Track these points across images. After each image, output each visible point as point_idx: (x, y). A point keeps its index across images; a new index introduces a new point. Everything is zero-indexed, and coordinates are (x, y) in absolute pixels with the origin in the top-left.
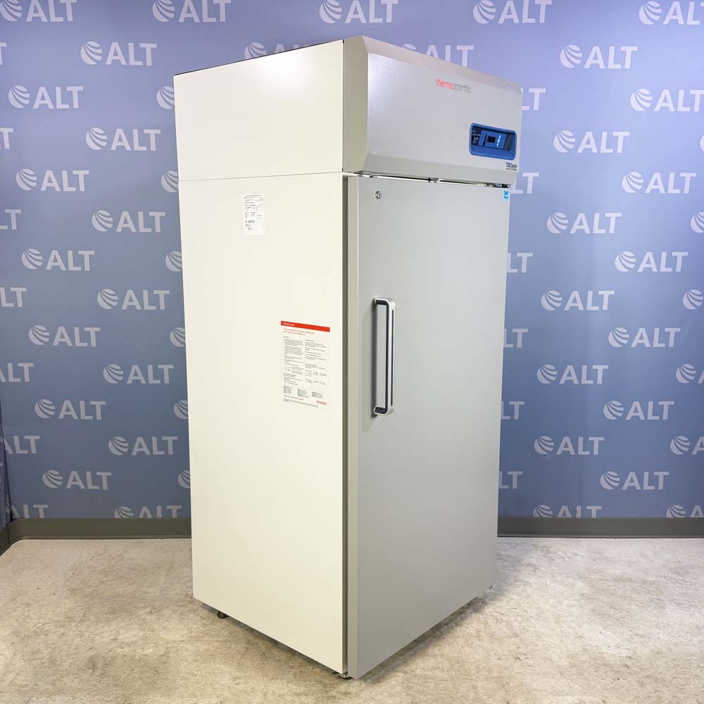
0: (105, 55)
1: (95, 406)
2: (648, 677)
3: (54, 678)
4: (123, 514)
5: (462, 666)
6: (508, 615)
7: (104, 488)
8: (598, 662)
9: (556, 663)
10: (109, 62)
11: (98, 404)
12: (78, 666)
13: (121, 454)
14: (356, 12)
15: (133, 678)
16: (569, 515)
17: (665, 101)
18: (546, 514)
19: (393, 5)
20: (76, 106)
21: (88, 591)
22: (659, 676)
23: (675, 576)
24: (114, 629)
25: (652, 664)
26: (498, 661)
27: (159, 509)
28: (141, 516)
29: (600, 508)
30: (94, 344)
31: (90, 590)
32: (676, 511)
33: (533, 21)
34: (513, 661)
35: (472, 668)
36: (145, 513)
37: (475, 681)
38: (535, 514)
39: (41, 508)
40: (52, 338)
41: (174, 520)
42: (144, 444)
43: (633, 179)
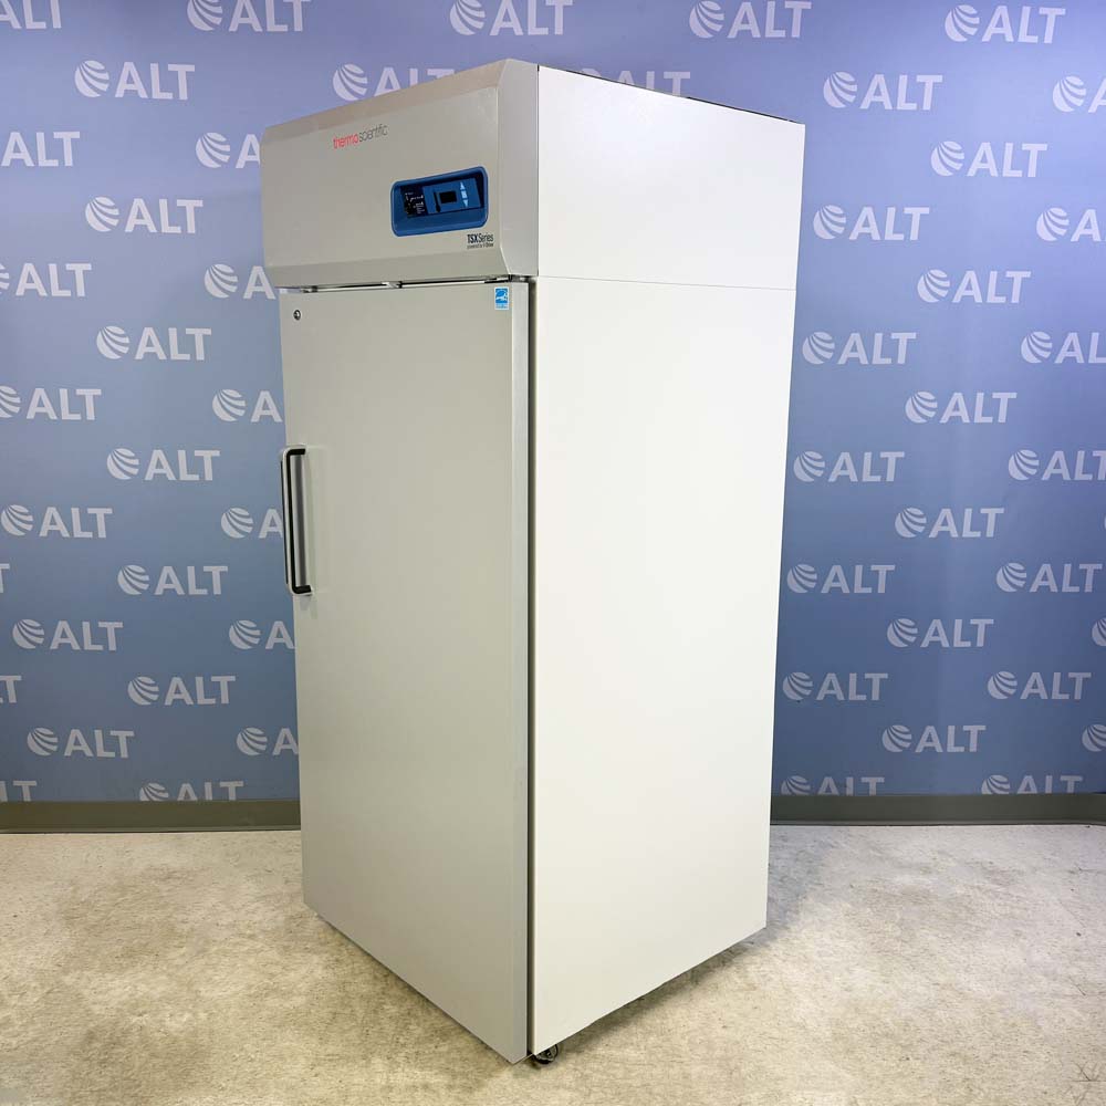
0: (113, 84)
1: (106, 629)
2: (954, 1054)
3: (29, 1067)
4: (153, 795)
5: (668, 1040)
7: (123, 756)
8: (877, 1030)
9: (811, 1034)
10: (119, 94)
11: (111, 627)
12: (68, 1047)
13: (148, 703)
14: (507, 18)
15: (154, 1066)
16: (835, 791)
17: (984, 160)
18: (801, 790)
19: (565, 7)
20: (69, 161)
21: (92, 918)
22: (969, 1053)
23: (994, 886)
24: (130, 984)
25: (958, 1032)
26: (723, 1031)
27: (208, 787)
28: (181, 798)
29: (882, 780)
30: (102, 534)
31: (96, 918)
32: (996, 784)
33: (781, 34)
35: (684, 1042)
36: (187, 793)
37: (687, 1065)
38: (785, 791)
39: (26, 786)
40: (38, 524)
41: (231, 804)
42: (183, 688)
43: (935, 280)
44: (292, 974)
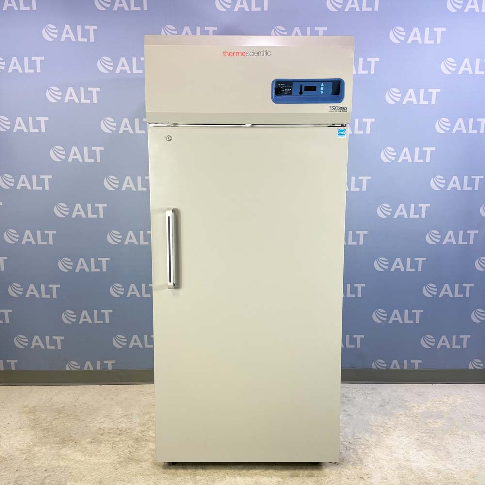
0: (60, 34)
1: (52, 288)
4: (72, 367)
6: (354, 444)
7: (58, 348)
8: (422, 480)
10: (63, 39)
11: (54, 287)
13: (71, 323)
14: (242, 3)
16: (398, 367)
17: (466, 67)
18: (382, 366)
20: (39, 70)
21: (45, 425)
26: (348, 480)
27: (98, 363)
28: (86, 368)
29: (421, 362)
30: (51, 243)
31: (47, 425)
32: (476, 363)
33: (370, 9)
34: (359, 480)
36: (88, 366)
38: (374, 366)
39: (13, 362)
40: (21, 239)
41: (109, 371)
42: (88, 316)
43: (443, 123)
44: (140, 452)
